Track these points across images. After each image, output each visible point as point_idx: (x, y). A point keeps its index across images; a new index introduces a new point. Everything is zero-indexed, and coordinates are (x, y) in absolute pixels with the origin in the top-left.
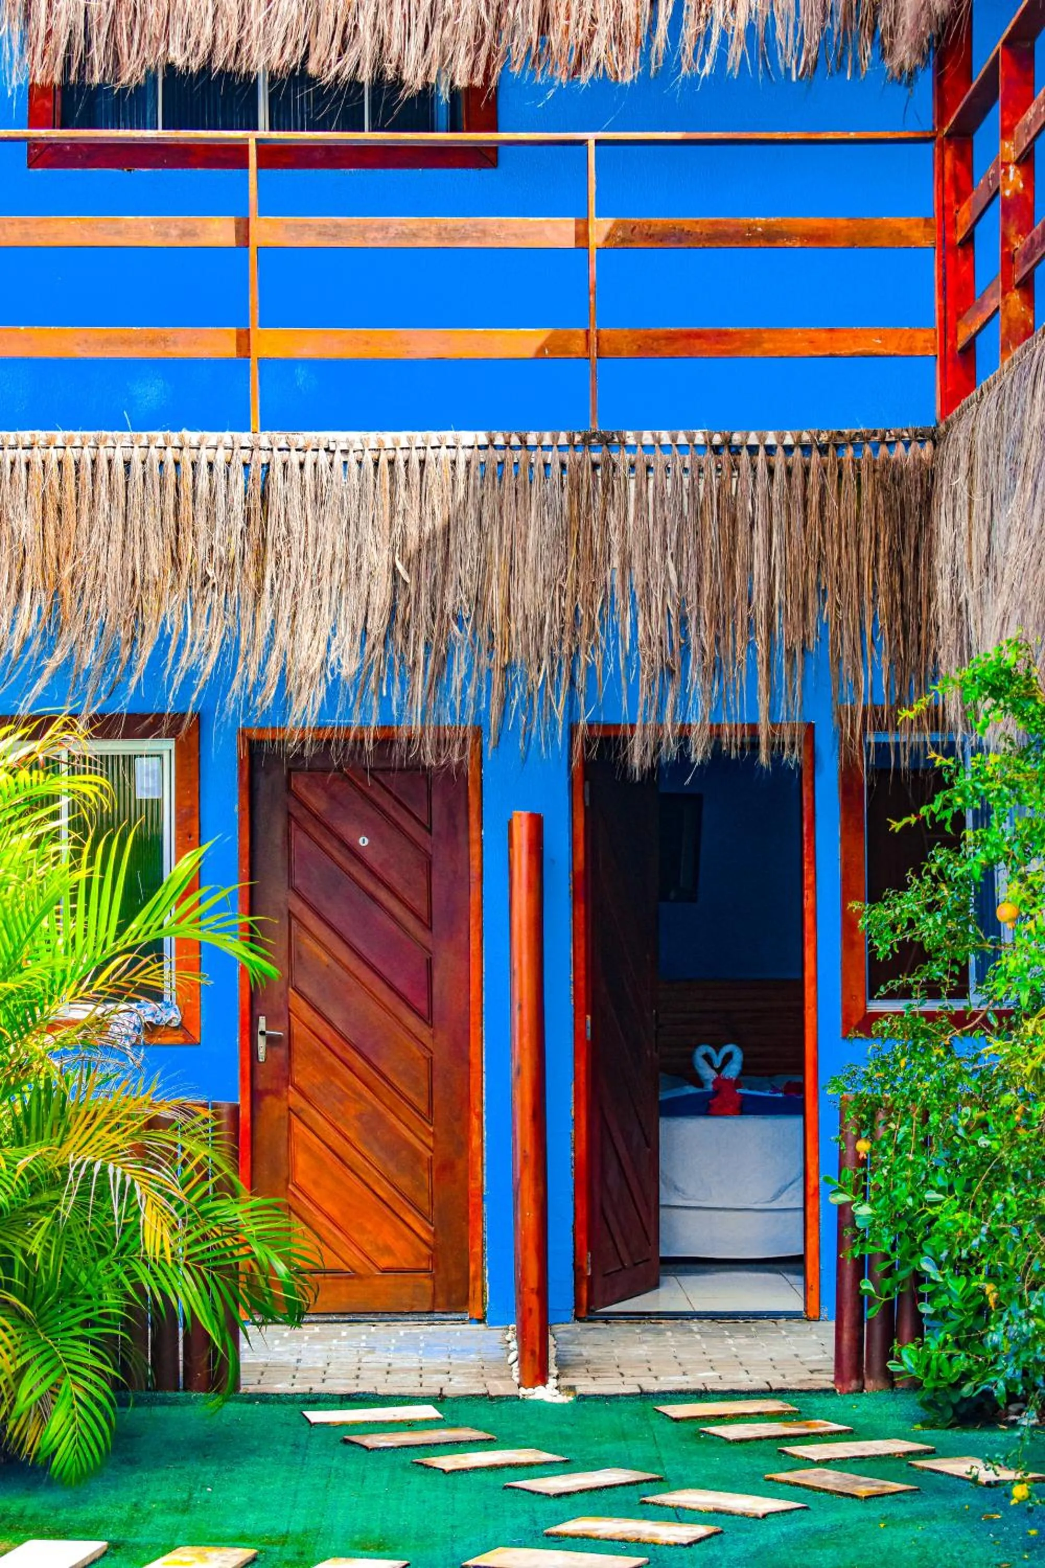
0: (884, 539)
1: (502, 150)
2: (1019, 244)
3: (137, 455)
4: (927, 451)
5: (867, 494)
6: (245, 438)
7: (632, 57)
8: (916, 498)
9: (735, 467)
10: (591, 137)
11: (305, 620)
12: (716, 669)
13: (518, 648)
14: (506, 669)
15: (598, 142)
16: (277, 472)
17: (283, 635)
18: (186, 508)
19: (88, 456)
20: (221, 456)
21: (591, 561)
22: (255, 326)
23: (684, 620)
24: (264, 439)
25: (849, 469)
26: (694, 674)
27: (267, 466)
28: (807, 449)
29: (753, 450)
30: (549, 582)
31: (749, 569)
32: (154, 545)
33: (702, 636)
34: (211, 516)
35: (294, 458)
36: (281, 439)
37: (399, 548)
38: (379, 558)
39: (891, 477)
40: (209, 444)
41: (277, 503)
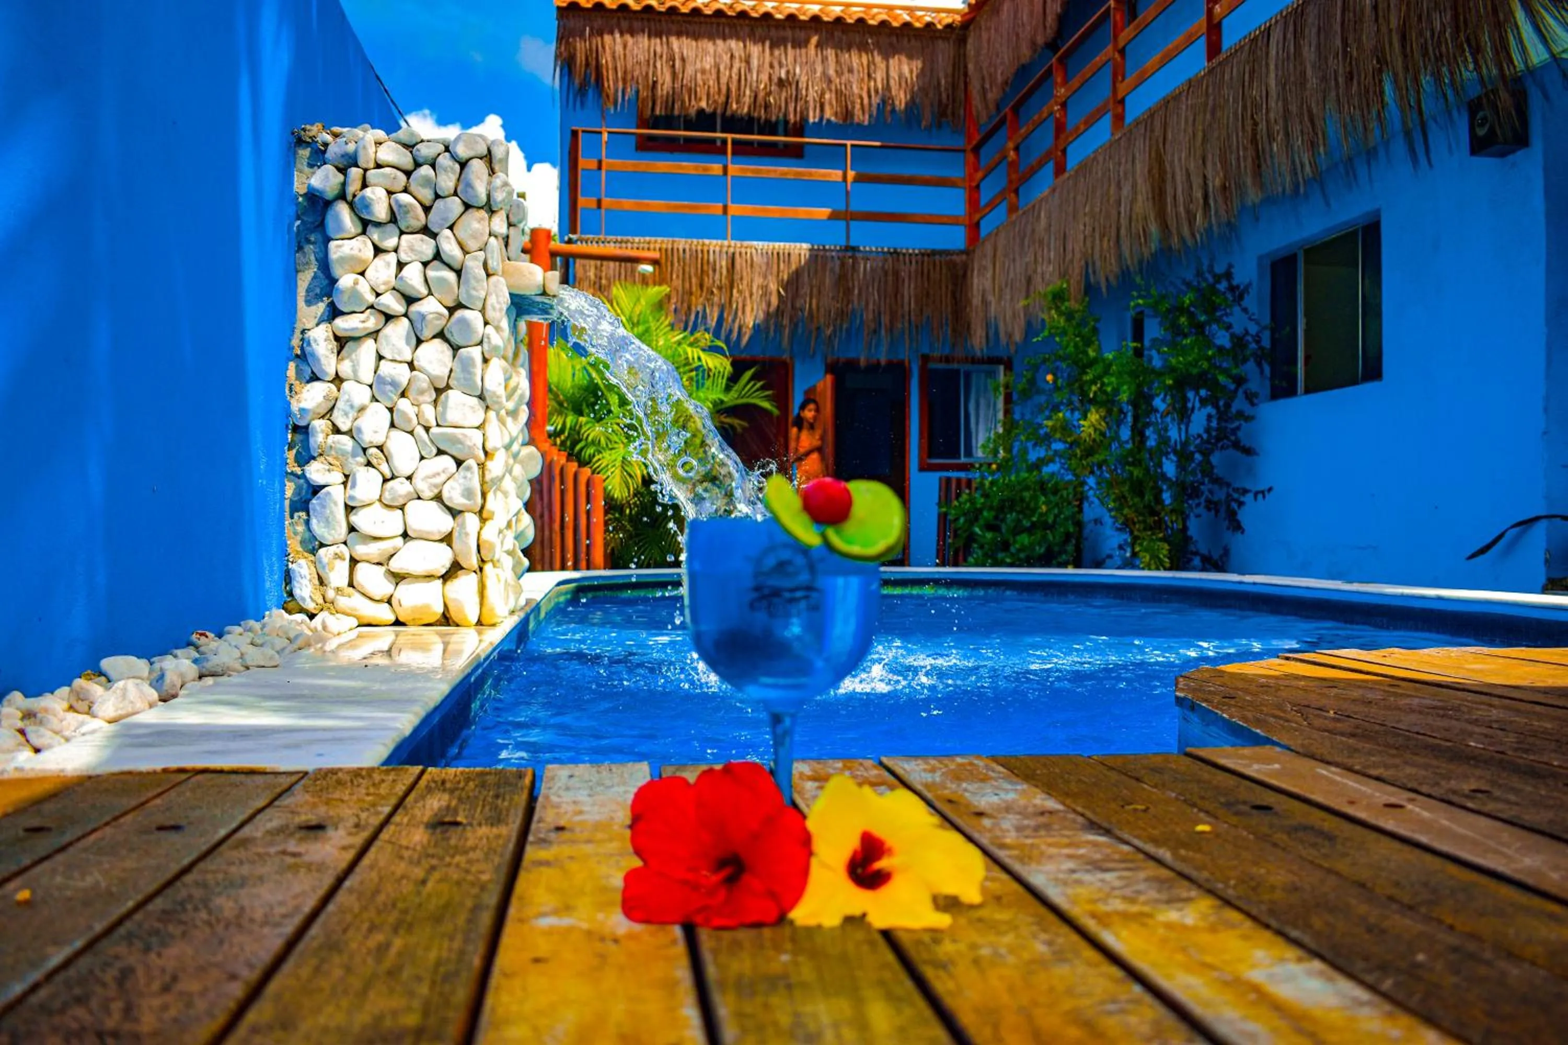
0: (950, 287)
1: (807, 148)
2: (1014, 176)
3: (687, 247)
4: (964, 257)
5: (944, 271)
6: (726, 243)
7: (867, 117)
8: (961, 273)
9: (898, 260)
10: (849, 143)
11: (748, 309)
12: (891, 330)
13: (822, 320)
14: (818, 329)
15: (852, 146)
16: (737, 256)
17: (740, 313)
18: (705, 267)
19: (670, 247)
20: (717, 249)
21: (848, 291)
22: (730, 204)
23: (880, 313)
24: (733, 243)
25: (938, 263)
26: (883, 332)
27: (734, 254)
28: (923, 255)
29: (904, 255)
30: (833, 298)
31: (903, 296)
32: (694, 280)
33: (885, 319)
34: (714, 271)
35: (743, 251)
36: (739, 244)
37: (781, 283)
38: (773, 287)
39: (952, 265)
40: (713, 244)
41: (738, 266)
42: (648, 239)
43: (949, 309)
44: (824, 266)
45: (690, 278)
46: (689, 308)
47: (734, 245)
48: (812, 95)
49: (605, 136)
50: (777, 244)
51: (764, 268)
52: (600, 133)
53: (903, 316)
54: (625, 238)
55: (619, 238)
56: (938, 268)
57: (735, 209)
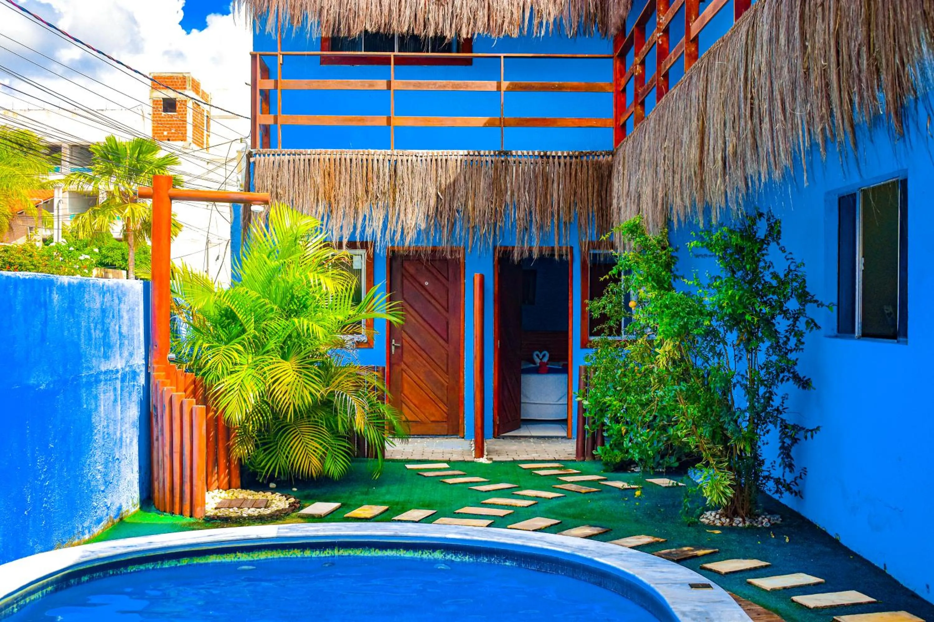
0: (596, 186)
1: (474, 60)
2: (640, 90)
3: (354, 157)
4: (610, 158)
5: (590, 172)
6: (389, 152)
7: (516, 29)
8: (606, 173)
9: (548, 163)
10: (502, 55)
11: (410, 210)
12: (541, 228)
13: (477, 220)
14: (474, 227)
15: (505, 57)
16: (399, 163)
17: (402, 215)
18: (370, 174)
19: (338, 157)
20: (381, 158)
21: (501, 193)
22: (392, 115)
23: (531, 212)
24: (395, 152)
25: (585, 164)
26: (534, 230)
27: (396, 161)
28: (571, 157)
29: (554, 157)
30: (487, 199)
31: (552, 196)
32: (360, 186)
33: (536, 217)
34: (378, 177)
35: (405, 158)
36: (401, 152)
37: (439, 188)
38: (432, 191)
39: (598, 166)
40: (378, 154)
41: (399, 173)
42: (318, 150)
43: (595, 207)
44: (479, 170)
45: (356, 184)
46: (356, 212)
47: (395, 153)
48: (466, 12)
49: (280, 59)
50: (435, 152)
51: (423, 175)
52: (277, 55)
53: (552, 215)
54: (298, 151)
55: (293, 151)
56: (585, 170)
57: (398, 121)
